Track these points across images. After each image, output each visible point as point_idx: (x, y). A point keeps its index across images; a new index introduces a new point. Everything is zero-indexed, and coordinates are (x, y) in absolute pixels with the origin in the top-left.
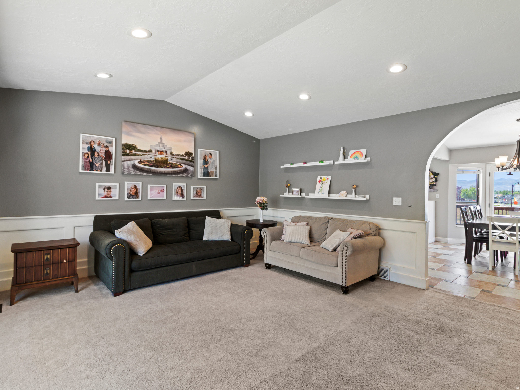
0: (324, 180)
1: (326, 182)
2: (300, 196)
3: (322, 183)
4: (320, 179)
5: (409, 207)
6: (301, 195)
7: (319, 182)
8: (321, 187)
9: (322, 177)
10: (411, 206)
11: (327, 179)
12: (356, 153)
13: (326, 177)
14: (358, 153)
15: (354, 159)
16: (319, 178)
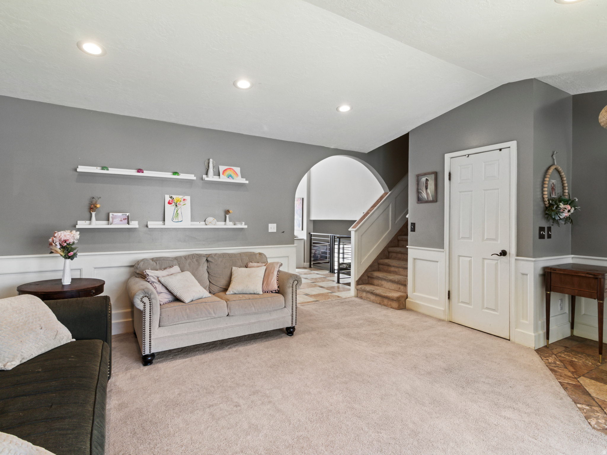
0: (178, 200)
1: (182, 203)
2: (127, 226)
3: (176, 206)
4: (171, 200)
5: (282, 232)
6: (128, 223)
7: (169, 203)
8: (175, 211)
9: (174, 196)
10: (284, 232)
11: (184, 200)
12: (228, 170)
13: (181, 197)
14: (230, 171)
15: (228, 178)
16: (167, 198)
